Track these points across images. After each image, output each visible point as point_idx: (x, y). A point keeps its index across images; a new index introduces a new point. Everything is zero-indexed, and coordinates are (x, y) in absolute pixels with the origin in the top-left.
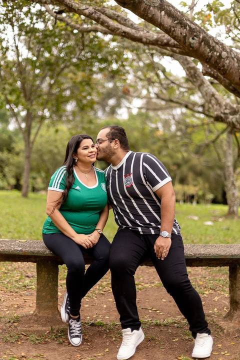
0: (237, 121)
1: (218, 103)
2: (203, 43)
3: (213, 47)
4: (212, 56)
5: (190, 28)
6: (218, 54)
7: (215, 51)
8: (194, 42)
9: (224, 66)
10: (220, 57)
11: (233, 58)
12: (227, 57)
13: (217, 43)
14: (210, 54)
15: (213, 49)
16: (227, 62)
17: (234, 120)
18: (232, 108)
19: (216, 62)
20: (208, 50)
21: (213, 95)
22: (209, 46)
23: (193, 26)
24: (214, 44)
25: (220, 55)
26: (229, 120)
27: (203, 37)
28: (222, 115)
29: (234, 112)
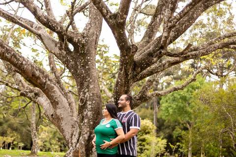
1: (23, 86)
2: (13, 57)
5: (6, 48)
8: (9, 56)
9: (24, 69)
10: (22, 64)
11: (29, 65)
12: (26, 64)
13: (20, 57)
14: (17, 62)
15: (18, 60)
16: (26, 66)
17: (31, 96)
18: (30, 89)
19: (19, 66)
20: (16, 60)
21: (20, 81)
22: (16, 58)
23: (8, 48)
25: (22, 62)
26: (28, 95)
27: (13, 54)
28: (25, 93)
29: (31, 91)
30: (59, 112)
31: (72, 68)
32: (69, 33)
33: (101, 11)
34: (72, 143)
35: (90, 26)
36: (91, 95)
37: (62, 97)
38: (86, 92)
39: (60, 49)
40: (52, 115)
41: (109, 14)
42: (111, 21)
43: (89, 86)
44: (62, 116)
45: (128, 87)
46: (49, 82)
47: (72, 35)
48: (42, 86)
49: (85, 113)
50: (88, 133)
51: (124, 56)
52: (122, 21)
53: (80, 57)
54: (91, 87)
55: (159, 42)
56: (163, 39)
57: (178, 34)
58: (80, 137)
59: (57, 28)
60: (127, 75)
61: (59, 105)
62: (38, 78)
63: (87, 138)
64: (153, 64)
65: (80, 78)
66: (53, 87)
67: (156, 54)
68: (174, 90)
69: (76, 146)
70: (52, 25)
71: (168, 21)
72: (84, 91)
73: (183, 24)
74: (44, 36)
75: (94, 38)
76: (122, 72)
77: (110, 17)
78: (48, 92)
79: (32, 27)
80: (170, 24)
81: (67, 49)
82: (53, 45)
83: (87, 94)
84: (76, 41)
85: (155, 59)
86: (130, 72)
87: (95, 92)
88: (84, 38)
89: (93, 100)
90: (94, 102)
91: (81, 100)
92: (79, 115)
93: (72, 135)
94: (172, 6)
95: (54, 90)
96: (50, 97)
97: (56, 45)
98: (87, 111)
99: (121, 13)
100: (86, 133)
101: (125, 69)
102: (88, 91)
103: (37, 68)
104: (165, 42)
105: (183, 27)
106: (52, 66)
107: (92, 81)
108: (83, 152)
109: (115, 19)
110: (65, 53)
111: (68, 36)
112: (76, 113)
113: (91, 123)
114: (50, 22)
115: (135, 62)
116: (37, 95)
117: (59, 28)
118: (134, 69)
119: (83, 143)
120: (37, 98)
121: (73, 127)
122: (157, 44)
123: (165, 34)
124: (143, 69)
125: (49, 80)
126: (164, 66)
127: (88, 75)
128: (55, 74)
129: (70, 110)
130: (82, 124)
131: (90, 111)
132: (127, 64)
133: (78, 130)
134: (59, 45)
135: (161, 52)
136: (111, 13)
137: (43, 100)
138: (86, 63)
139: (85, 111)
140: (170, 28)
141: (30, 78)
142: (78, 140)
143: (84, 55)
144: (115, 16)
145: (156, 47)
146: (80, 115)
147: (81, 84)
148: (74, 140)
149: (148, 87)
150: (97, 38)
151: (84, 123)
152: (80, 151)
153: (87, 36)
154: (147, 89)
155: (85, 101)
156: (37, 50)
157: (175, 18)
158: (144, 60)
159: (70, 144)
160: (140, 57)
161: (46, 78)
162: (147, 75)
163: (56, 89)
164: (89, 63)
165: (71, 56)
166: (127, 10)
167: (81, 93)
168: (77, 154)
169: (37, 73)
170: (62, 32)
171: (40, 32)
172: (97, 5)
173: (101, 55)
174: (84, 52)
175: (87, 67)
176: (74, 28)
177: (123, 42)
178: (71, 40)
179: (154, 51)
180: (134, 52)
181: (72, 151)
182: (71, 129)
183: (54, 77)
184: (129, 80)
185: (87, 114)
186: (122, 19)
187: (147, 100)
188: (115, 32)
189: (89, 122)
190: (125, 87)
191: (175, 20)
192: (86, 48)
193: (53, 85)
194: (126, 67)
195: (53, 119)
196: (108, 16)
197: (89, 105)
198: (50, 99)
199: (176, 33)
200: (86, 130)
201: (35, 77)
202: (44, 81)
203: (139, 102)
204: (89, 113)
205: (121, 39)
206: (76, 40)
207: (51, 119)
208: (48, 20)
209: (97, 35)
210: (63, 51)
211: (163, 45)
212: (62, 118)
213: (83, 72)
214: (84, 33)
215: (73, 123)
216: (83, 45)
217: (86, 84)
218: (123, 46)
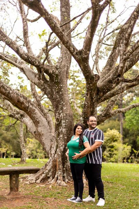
0: (19, 117)
1: (11, 109)
2: (2, 88)
3: (6, 89)
4: (6, 92)
6: (8, 92)
7: (7, 90)
9: (11, 96)
11: (15, 93)
12: (12, 93)
13: (8, 87)
14: (5, 92)
15: (6, 90)
16: (12, 95)
17: (18, 117)
18: (17, 111)
19: (7, 95)
20: (4, 90)
21: (9, 105)
22: (4, 89)
24: (6, 88)
25: (9, 92)
26: (16, 117)
27: (2, 85)
28: (13, 114)
29: (18, 113)
30: (40, 129)
31: (49, 94)
32: (45, 66)
33: (69, 49)
34: (51, 154)
35: (62, 60)
36: (65, 115)
37: (42, 117)
38: (60, 113)
39: (39, 79)
40: (35, 132)
41: (75, 51)
42: (77, 56)
43: (63, 108)
44: (43, 133)
45: (94, 108)
46: (31, 106)
47: (48, 68)
48: (26, 109)
49: (60, 130)
50: (64, 146)
51: (89, 84)
52: (86, 56)
53: (55, 85)
54: (65, 108)
55: (117, 72)
56: (120, 69)
57: (132, 63)
58: (57, 149)
59: (36, 63)
60: (92, 99)
61: (40, 124)
62: (22, 103)
63: (62, 150)
64: (112, 89)
65: (56, 101)
66: (35, 110)
67: (114, 81)
68: (133, 107)
69: (54, 156)
70: (32, 60)
71: (123, 54)
72: (59, 112)
73: (137, 55)
74: (26, 69)
75: (65, 69)
76: (88, 97)
77: (77, 53)
78: (31, 114)
79: (16, 62)
80: (124, 57)
81: (44, 79)
82: (33, 76)
83: (61, 114)
84: (51, 73)
85: (114, 85)
86: (94, 96)
87: (68, 113)
88: (57, 69)
89: (67, 119)
90: (67, 121)
91: (57, 120)
92: (55, 131)
93: (51, 147)
94: (126, 42)
95: (36, 112)
96: (32, 118)
97: (35, 77)
98: (62, 128)
99: (85, 50)
100: (62, 146)
101: (90, 94)
102: (62, 112)
103: (21, 95)
104: (121, 71)
105: (137, 57)
106: (33, 92)
107: (65, 104)
108: (60, 161)
109: (80, 54)
110: (43, 82)
111: (44, 68)
112: (53, 130)
113: (66, 138)
114: (30, 58)
115: (98, 88)
116: (22, 116)
117: (37, 63)
118: (97, 94)
119: (60, 153)
120: (22, 119)
121: (52, 141)
122: (115, 73)
123: (121, 65)
124: (104, 93)
125: (31, 104)
126: (123, 88)
127: (62, 99)
128: (36, 99)
129: (48, 127)
130: (58, 139)
131: (64, 128)
132: (91, 90)
133: (56, 144)
134: (37, 76)
135: (118, 79)
136: (77, 50)
137: (27, 120)
138: (60, 90)
139: (61, 128)
140: (125, 60)
141: (16, 103)
142: (56, 152)
143: (58, 83)
144: (80, 52)
145: (114, 75)
146: (57, 131)
147: (57, 106)
148: (53, 152)
149: (111, 106)
150: (67, 69)
151: (60, 138)
152: (58, 160)
153: (60, 68)
154: (110, 108)
155: (60, 120)
156: (22, 78)
157: (129, 51)
158: (105, 86)
159: (50, 155)
160: (102, 83)
161: (29, 103)
162: (109, 96)
163: (37, 111)
164: (62, 89)
165: (48, 84)
166: (89, 47)
167: (57, 114)
168: (55, 163)
169: (22, 99)
170: (39, 66)
171: (22, 66)
172: (65, 45)
173: (74, 79)
174: (58, 81)
175: (61, 93)
176: (49, 62)
177: (88, 72)
178: (47, 72)
179: (113, 79)
180: (97, 80)
181: (52, 160)
182: (50, 143)
183: (36, 101)
184: (94, 102)
185: (62, 131)
186: (85, 55)
187: (111, 116)
188: (81, 65)
189: (64, 137)
190: (91, 108)
191: (129, 54)
192: (59, 77)
193: (34, 108)
194: (91, 92)
195: (36, 135)
196: (75, 53)
197: (64, 123)
198: (32, 120)
199: (131, 63)
200: (61, 143)
201: (20, 103)
202: (27, 105)
203: (104, 119)
204: (64, 130)
205: (86, 71)
206: (51, 71)
207: (34, 135)
208: (28, 56)
209: (68, 67)
210: (41, 81)
211: (120, 73)
212: (42, 134)
213: (58, 97)
214: (57, 66)
215: (51, 137)
216: (57, 75)
217: (60, 106)
218: (87, 76)
